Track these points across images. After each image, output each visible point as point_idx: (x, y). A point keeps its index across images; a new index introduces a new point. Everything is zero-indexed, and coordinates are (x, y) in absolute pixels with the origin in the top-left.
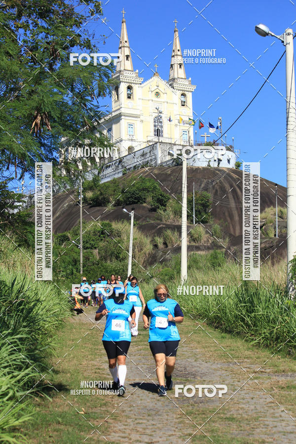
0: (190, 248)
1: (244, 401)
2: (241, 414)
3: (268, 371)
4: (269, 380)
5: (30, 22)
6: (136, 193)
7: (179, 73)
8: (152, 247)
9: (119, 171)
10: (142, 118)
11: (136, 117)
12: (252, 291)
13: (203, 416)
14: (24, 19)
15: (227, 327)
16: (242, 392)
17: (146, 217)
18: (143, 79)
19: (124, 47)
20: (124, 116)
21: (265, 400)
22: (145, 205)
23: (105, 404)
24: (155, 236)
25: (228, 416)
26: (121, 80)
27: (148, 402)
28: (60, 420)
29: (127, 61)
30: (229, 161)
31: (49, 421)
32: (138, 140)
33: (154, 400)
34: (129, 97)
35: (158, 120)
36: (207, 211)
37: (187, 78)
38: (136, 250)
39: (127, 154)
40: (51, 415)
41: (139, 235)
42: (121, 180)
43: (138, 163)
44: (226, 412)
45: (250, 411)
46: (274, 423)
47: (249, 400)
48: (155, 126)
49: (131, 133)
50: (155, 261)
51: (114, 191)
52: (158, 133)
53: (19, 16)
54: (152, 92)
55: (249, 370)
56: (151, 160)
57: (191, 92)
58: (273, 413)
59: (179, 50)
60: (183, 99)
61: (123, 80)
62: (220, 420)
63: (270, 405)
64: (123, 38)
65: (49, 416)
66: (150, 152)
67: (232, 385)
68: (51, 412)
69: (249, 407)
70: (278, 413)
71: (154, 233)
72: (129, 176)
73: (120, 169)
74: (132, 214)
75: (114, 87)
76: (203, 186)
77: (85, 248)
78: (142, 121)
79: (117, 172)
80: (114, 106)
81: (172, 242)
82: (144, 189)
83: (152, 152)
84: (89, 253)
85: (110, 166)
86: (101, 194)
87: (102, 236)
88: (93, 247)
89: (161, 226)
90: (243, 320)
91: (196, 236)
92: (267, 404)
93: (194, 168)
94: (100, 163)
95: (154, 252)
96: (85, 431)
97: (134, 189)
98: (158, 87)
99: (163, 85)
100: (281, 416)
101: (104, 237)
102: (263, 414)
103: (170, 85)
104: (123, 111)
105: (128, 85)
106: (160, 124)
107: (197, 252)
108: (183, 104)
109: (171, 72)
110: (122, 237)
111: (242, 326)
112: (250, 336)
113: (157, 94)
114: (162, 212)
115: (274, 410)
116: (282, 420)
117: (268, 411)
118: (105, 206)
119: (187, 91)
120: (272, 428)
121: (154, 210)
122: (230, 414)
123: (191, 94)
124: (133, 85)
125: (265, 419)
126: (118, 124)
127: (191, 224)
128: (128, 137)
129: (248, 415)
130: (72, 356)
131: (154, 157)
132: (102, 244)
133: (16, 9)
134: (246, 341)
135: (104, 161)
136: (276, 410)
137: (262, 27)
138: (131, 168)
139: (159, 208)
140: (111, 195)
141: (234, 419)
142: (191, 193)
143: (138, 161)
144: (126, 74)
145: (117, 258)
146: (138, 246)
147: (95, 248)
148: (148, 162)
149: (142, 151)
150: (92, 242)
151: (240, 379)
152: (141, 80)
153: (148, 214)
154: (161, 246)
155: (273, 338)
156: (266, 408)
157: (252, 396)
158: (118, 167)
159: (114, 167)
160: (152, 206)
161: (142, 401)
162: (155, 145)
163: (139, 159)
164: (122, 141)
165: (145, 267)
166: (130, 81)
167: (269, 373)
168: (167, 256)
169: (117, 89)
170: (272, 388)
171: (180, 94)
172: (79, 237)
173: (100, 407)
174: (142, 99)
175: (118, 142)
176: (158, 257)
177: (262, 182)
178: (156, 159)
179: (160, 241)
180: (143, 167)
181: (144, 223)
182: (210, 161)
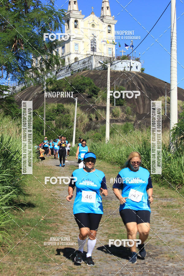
0: (111, 121)
3: (156, 196)
4: (156, 202)
6: (79, 87)
7: (107, 12)
8: (88, 120)
9: (69, 72)
10: (83, 40)
11: (80, 39)
13: (115, 222)
17: (85, 102)
21: (153, 214)
22: (84, 94)
23: (56, 215)
24: (90, 113)
26: (71, 16)
28: (29, 223)
29: (75, 5)
30: (137, 67)
31: (22, 224)
32: (81, 54)
34: (76, 27)
35: (93, 41)
37: (112, 16)
38: (79, 121)
39: (74, 62)
40: (23, 220)
41: (81, 112)
42: (70, 78)
43: (80, 68)
46: (158, 227)
48: (91, 45)
49: (77, 49)
50: (90, 128)
51: (66, 85)
52: (93, 49)
54: (90, 24)
56: (89, 66)
57: (114, 24)
58: (158, 222)
60: (109, 29)
61: (72, 16)
63: (156, 217)
66: (88, 61)
68: (23, 219)
71: (90, 111)
72: (75, 76)
73: (70, 71)
74: (76, 99)
75: (67, 20)
76: (120, 82)
77: (47, 120)
78: (83, 42)
79: (67, 73)
80: (66, 32)
81: (101, 117)
82: (84, 84)
83: (89, 61)
84: (50, 123)
85: (63, 69)
86: (58, 87)
87: (57, 112)
88: (52, 119)
89: (94, 107)
91: (116, 113)
92: (155, 216)
93: (115, 72)
94: (57, 67)
95: (89, 123)
96: (43, 230)
97: (78, 83)
98: (94, 21)
99: (97, 20)
100: (162, 224)
101: (59, 113)
103: (101, 20)
105: (75, 19)
106: (95, 44)
107: (116, 124)
108: (109, 32)
109: (102, 12)
110: (70, 113)
113: (93, 25)
114: (95, 98)
115: (158, 220)
116: (163, 226)
117: (154, 220)
119: (112, 24)
120: (156, 230)
121: (90, 97)
123: (114, 25)
124: (78, 20)
125: (153, 225)
126: (69, 43)
127: (113, 106)
128: (75, 52)
130: (37, 185)
131: (90, 64)
132: (57, 118)
135: (60, 67)
136: (160, 220)
138: (76, 71)
139: (93, 96)
140: (64, 87)
142: (113, 87)
143: (80, 66)
144: (73, 12)
145: (67, 126)
146: (80, 120)
147: (53, 120)
148: (87, 67)
149: (83, 60)
150: (51, 116)
152: (83, 16)
154: (94, 119)
156: (154, 219)
158: (68, 70)
159: (65, 70)
160: (89, 94)
162: (91, 57)
163: (81, 65)
164: (71, 54)
165: (84, 132)
166: (76, 17)
167: (157, 198)
168: (98, 126)
169: (68, 22)
170: (158, 207)
171: (107, 26)
172: (43, 113)
173: (53, 216)
174: (84, 28)
175: (69, 55)
176: (92, 126)
177: (157, 81)
178: (92, 66)
179: (93, 116)
180: (84, 70)
181: (84, 105)
182: (125, 67)
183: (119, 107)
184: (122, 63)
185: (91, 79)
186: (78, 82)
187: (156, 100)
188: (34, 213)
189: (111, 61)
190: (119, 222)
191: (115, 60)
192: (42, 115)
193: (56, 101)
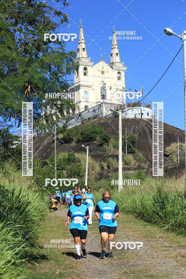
0: (124, 169)
1: (159, 265)
2: (158, 273)
3: (174, 246)
4: (175, 252)
5: (23, 27)
6: (90, 135)
7: (116, 59)
8: (100, 169)
9: (79, 121)
10: (93, 87)
11: (90, 87)
12: (163, 195)
14: (19, 26)
15: (148, 219)
16: (158, 259)
17: (96, 150)
18: (93, 63)
19: (81, 43)
20: (82, 86)
21: (173, 264)
22: (95, 142)
23: (72, 268)
24: (102, 162)
25: (149, 274)
26: (80, 64)
27: (99, 266)
29: (84, 52)
30: (148, 114)
31: (37, 278)
32: (91, 102)
33: (103, 265)
34: (85, 75)
35: (103, 89)
36: (134, 146)
37: (121, 62)
38: (90, 171)
39: (84, 110)
41: (92, 161)
42: (80, 126)
43: (91, 116)
44: (148, 272)
45: (163, 271)
46: (178, 277)
47: (162, 264)
48: (101, 93)
49: (86, 97)
50: (102, 177)
51: (76, 134)
52: (103, 97)
53: (16, 24)
54: (99, 71)
55: (162, 245)
56: (99, 114)
57: (124, 71)
58: (178, 272)
59: (116, 45)
60: (119, 75)
61: (81, 64)
62: (144, 277)
63: (175, 267)
64: (81, 37)
65: (37, 275)
67: (152, 255)
68: (37, 272)
69: (162, 269)
70: (180, 272)
71: (101, 160)
72: (85, 124)
74: (87, 148)
76: (132, 130)
77: (58, 169)
78: (93, 90)
80: (76, 80)
81: (113, 166)
82: (94, 132)
83: (99, 109)
84: (61, 173)
85: (73, 118)
86: (68, 135)
87: (68, 162)
88: (63, 169)
89: (106, 155)
90: (158, 214)
91: (127, 161)
92: (174, 267)
93: (126, 119)
94: (67, 116)
95: (101, 172)
97: (89, 132)
98: (103, 68)
99: (106, 67)
100: (182, 274)
101: (70, 163)
102: (171, 273)
103: (111, 67)
104: (81, 83)
105: (84, 67)
106: (104, 91)
107: (128, 172)
108: (119, 78)
109: (111, 59)
110: (81, 162)
111: (157, 218)
112: (163, 224)
113: (103, 72)
114: (106, 146)
115: (178, 270)
116: (184, 277)
117: (174, 271)
118: (70, 143)
119: (121, 70)
121: (101, 145)
122: (151, 273)
124: (87, 67)
125: (173, 276)
126: (78, 92)
127: (124, 154)
128: (85, 100)
129: (162, 274)
130: (50, 237)
131: (101, 112)
132: (68, 167)
133: (14, 19)
134: (160, 227)
135: (70, 115)
136: (180, 271)
137: (169, 30)
138: (86, 119)
139: (104, 144)
140: (74, 136)
141: (153, 276)
142: (124, 134)
143: (91, 115)
144: (82, 60)
145: (78, 175)
146: (92, 168)
147: (65, 169)
148: (97, 115)
149: (94, 108)
150: (62, 166)
151: (156, 251)
153: (97, 148)
154: (106, 168)
155: (177, 225)
156: (173, 269)
157: (164, 262)
158: (78, 118)
159: (76, 118)
160: (100, 143)
161: (95, 265)
162: (102, 105)
163: (92, 113)
164: (81, 102)
165: (96, 181)
166: (85, 64)
167: (175, 247)
168: (110, 174)
169: (77, 69)
170: (177, 256)
171: (117, 72)
172: (54, 162)
173: (69, 269)
174: (93, 76)
175: (78, 103)
176: (104, 175)
177: (169, 127)
178: (102, 113)
179: (105, 165)
180: (94, 118)
181: (95, 154)
182: (136, 114)
183: (131, 155)
184: (132, 110)
185: (102, 127)
186: (88, 130)
187: (168, 146)
188: (49, 266)
189: (121, 107)
190: (137, 274)
191: (125, 107)
192: (53, 165)
193: (67, 151)
